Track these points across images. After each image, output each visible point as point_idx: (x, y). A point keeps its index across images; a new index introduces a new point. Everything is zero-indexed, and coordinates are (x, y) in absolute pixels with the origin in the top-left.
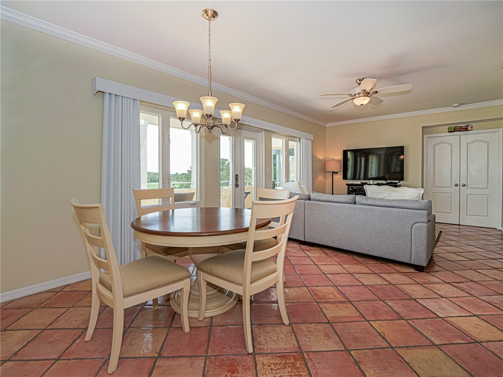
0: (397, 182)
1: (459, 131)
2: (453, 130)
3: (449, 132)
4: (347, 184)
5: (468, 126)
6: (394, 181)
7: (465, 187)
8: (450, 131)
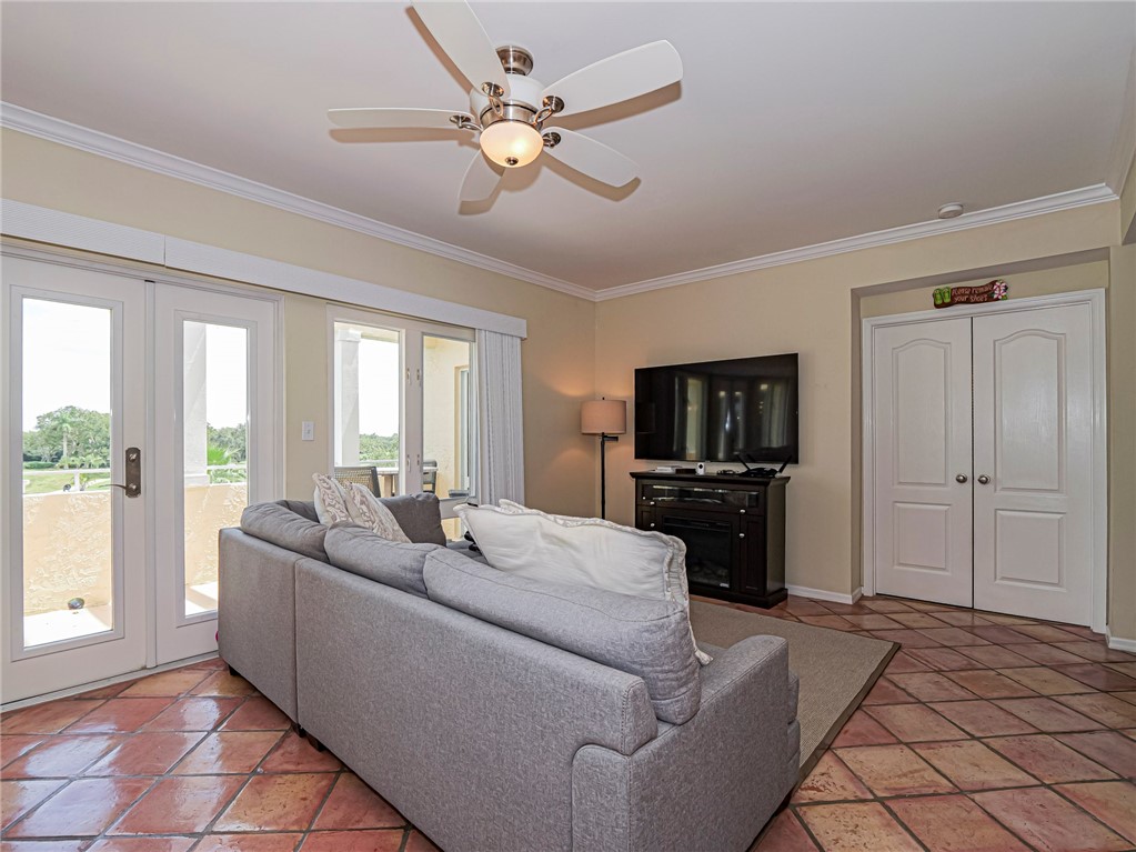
0: (777, 467)
1: (968, 302)
2: (947, 300)
3: (937, 306)
4: (633, 475)
5: (993, 283)
6: (768, 467)
7: (990, 486)
8: (939, 302)
